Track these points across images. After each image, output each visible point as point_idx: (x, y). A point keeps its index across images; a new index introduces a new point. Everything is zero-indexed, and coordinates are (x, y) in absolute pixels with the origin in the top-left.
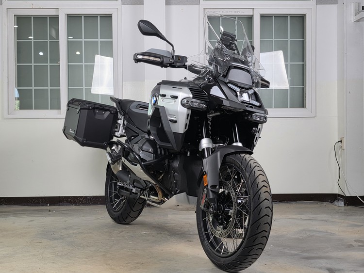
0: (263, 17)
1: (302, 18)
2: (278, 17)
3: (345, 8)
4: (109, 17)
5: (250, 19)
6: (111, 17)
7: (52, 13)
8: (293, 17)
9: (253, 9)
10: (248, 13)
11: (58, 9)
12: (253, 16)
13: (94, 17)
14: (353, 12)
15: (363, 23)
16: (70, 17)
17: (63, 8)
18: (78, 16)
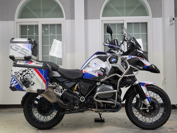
0: (128, 23)
1: (146, 24)
2: (135, 23)
3: (165, 19)
6: (61, 25)
7: (36, 24)
8: (142, 23)
9: (124, 20)
10: (122, 22)
11: (38, 22)
13: (54, 25)
14: (169, 21)
15: (174, 26)
16: (43, 25)
17: (40, 21)
18: (47, 25)
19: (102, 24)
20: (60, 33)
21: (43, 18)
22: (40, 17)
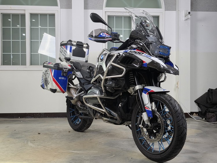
1: (158, 18)
3: (180, 13)
4: (53, 16)
5: (130, 18)
6: (55, 15)
7: (22, 12)
11: (25, 10)
13: (45, 15)
14: (184, 15)
15: (189, 21)
16: (32, 15)
17: (28, 10)
18: (36, 15)
19: (105, 16)
20: (54, 25)
21: (30, 5)
22: (28, 5)
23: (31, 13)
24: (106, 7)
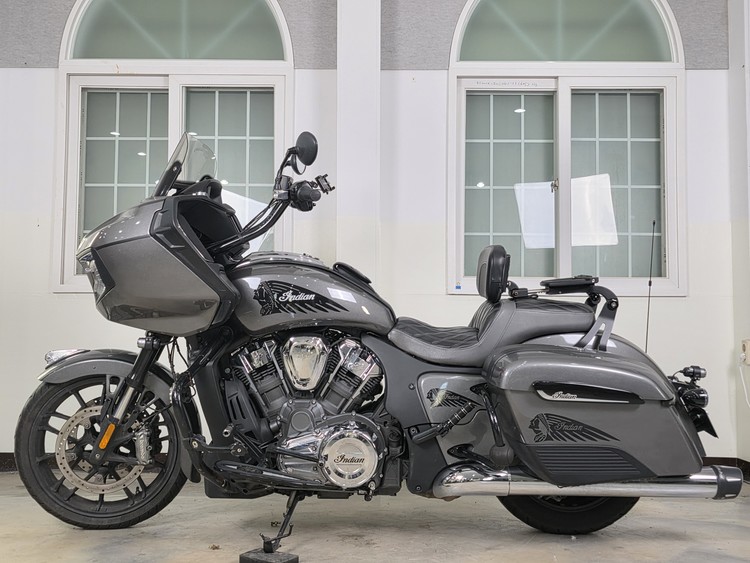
0: (576, 93)
1: (655, 97)
2: (607, 94)
3: (747, 75)
4: (268, 93)
5: (550, 98)
6: (273, 93)
7: (157, 83)
8: (639, 94)
9: (556, 78)
10: (549, 86)
11: (167, 75)
12: (555, 92)
13: (238, 92)
16: (190, 92)
17: (179, 73)
18: (208, 91)
19: (458, 92)
21: (186, 58)
22: (177, 56)
23: (187, 88)
24: (461, 60)
